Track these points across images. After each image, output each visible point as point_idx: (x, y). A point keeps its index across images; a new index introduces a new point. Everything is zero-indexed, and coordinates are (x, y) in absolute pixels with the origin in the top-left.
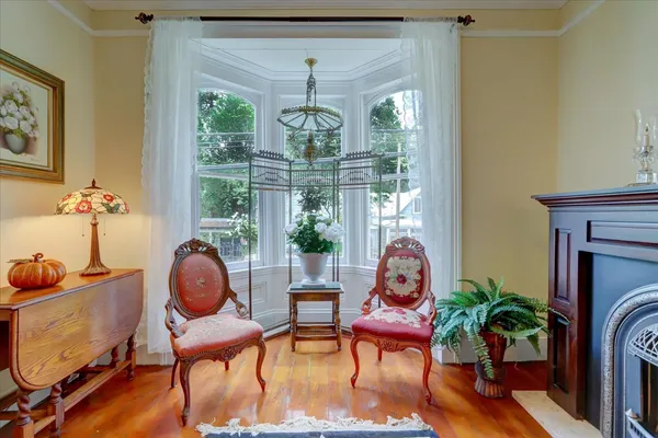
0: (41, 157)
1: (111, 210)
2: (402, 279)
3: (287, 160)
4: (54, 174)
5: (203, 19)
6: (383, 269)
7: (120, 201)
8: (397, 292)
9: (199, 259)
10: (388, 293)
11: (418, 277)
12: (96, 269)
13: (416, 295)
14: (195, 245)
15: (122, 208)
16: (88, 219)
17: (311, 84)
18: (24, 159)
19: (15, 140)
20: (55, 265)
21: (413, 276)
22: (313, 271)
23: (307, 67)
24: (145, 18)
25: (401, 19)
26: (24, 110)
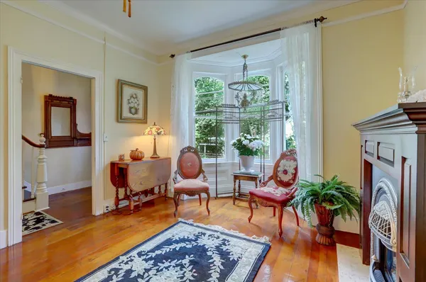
0: (140, 115)
1: (158, 134)
2: (285, 172)
3: (237, 107)
4: (144, 121)
5: (192, 51)
6: (277, 165)
7: (162, 130)
8: (282, 179)
9: (190, 155)
10: (279, 179)
11: (294, 172)
12: (155, 156)
13: (291, 182)
14: (189, 148)
15: (162, 133)
16: (153, 137)
17: (245, 67)
18: (135, 116)
19: (133, 110)
20: (141, 153)
21: (291, 171)
22: (246, 165)
23: (243, 59)
24: (173, 56)
25: (280, 29)
26: (136, 100)
